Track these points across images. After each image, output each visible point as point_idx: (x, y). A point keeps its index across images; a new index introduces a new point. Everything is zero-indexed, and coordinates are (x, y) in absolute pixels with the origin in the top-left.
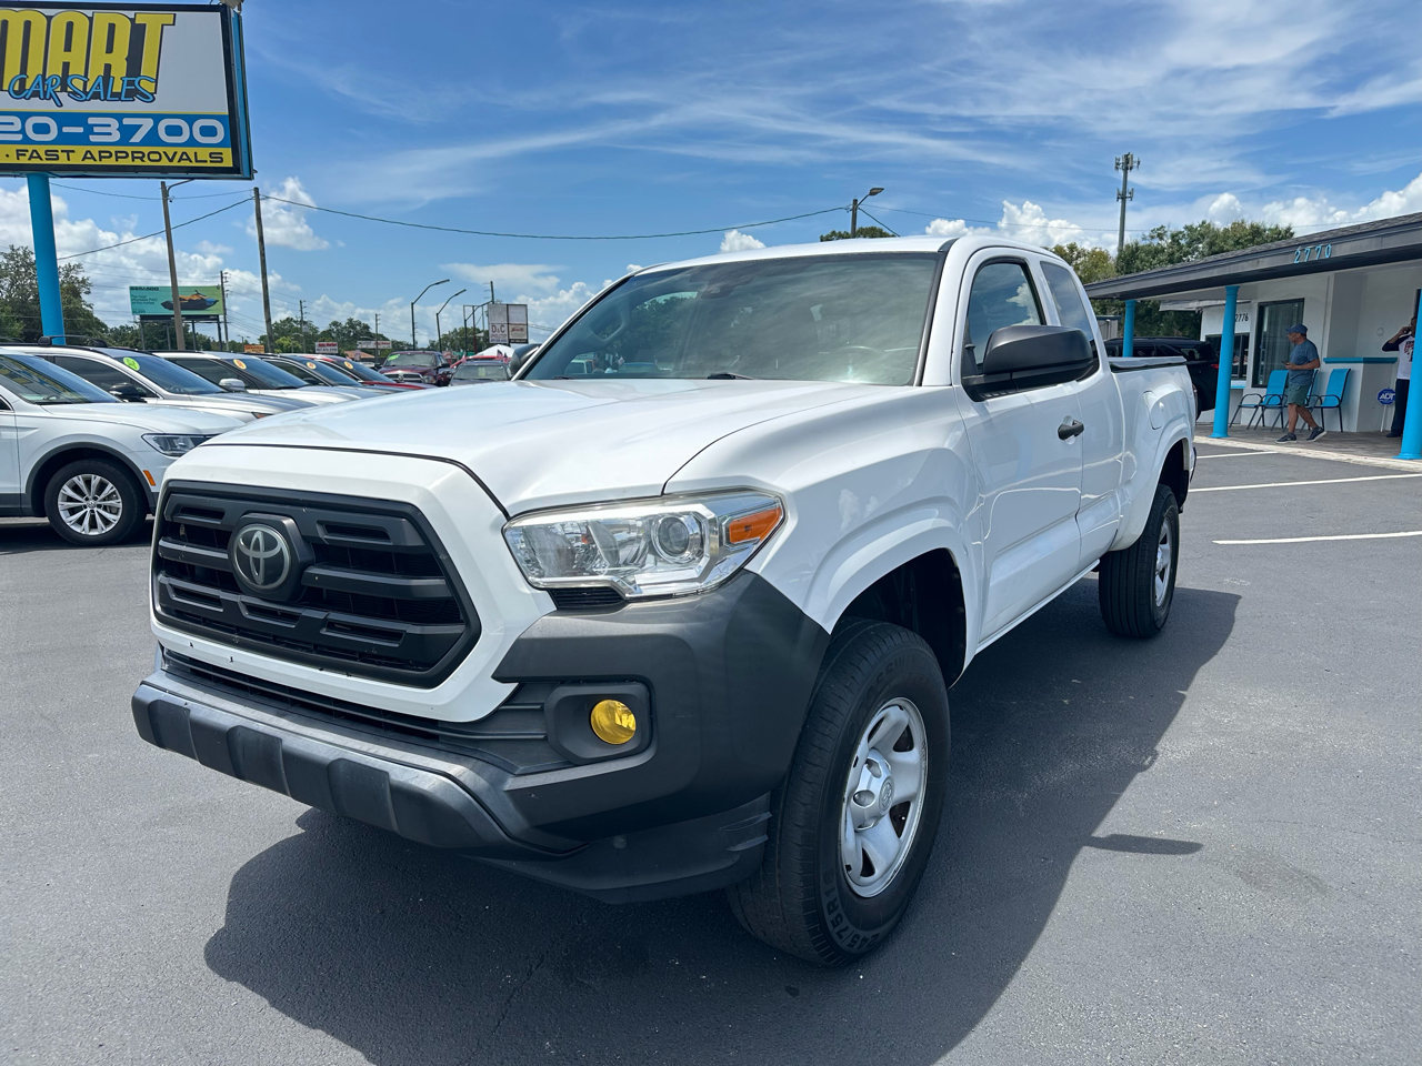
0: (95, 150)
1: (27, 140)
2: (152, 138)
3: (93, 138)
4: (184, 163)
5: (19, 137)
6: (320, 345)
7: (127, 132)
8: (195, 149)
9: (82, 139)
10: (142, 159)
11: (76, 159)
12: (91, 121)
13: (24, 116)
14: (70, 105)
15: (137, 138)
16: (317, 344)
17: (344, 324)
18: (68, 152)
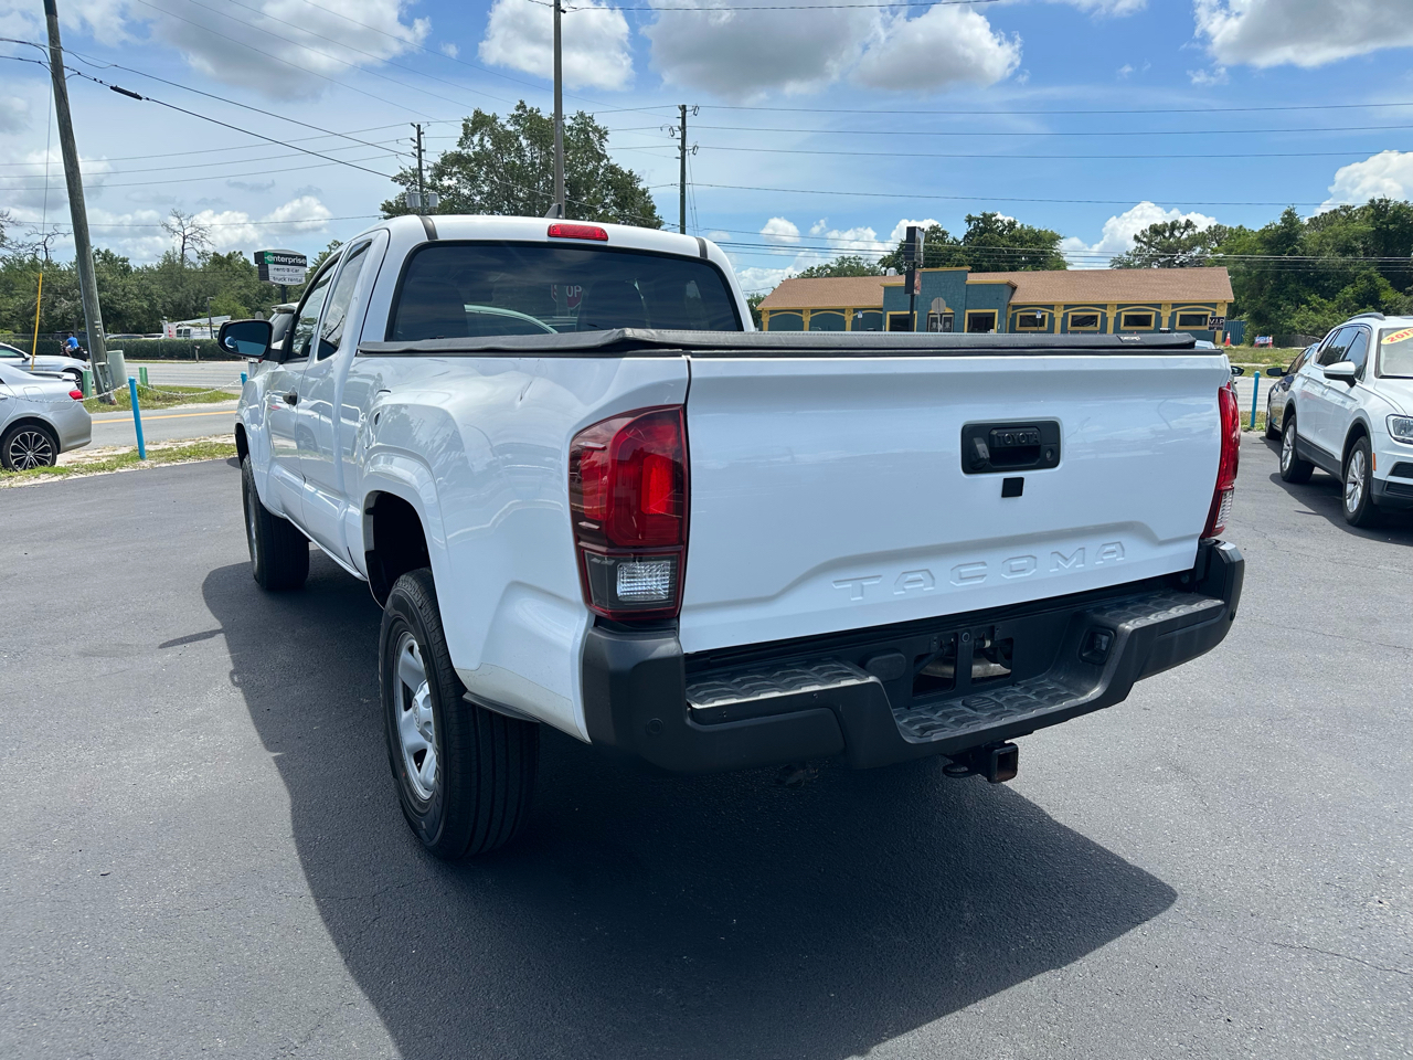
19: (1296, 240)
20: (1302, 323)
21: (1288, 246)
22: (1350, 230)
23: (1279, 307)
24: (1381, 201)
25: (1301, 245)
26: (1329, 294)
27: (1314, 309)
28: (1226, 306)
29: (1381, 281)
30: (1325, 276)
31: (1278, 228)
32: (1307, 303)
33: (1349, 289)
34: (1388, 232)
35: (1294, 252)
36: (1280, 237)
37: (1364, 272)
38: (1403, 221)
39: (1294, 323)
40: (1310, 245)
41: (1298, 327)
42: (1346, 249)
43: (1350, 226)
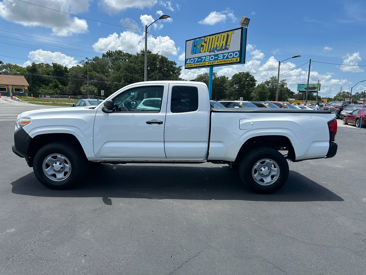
0: (219, 61)
1: (210, 61)
2: (227, 58)
3: (219, 59)
4: (232, 62)
5: (209, 60)
6: (347, 99)
7: (224, 56)
8: (234, 59)
9: (217, 59)
10: (225, 62)
11: (216, 63)
12: (219, 55)
13: (210, 56)
14: (217, 53)
15: (225, 58)
16: (346, 99)
17: (360, 93)
18: (215, 62)
19: (36, 70)
20: (42, 92)
21: (35, 72)
22: (49, 70)
23: (35, 87)
24: (55, 63)
25: (38, 72)
26: (47, 85)
27: (44, 88)
28: (27, 87)
29: (58, 83)
30: (45, 80)
31: (31, 67)
32: (42, 86)
33: (51, 84)
34: (57, 71)
35: (37, 73)
36: (32, 69)
37: (54, 80)
38: (60, 69)
39: (40, 91)
40: (40, 72)
41: (41, 93)
42: (48, 74)
43: (49, 69)
